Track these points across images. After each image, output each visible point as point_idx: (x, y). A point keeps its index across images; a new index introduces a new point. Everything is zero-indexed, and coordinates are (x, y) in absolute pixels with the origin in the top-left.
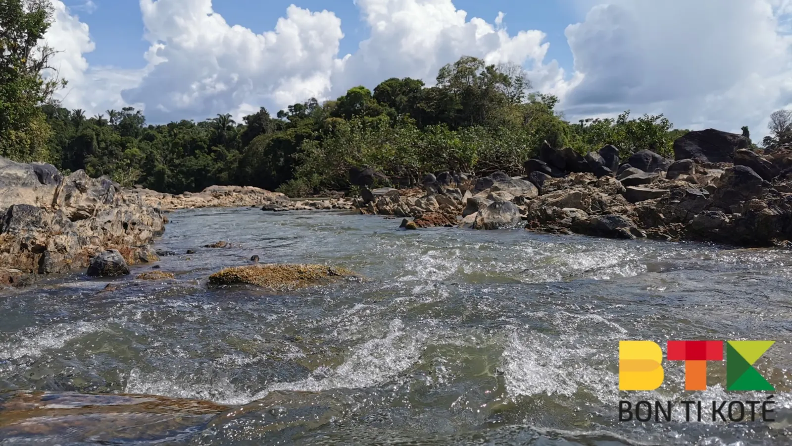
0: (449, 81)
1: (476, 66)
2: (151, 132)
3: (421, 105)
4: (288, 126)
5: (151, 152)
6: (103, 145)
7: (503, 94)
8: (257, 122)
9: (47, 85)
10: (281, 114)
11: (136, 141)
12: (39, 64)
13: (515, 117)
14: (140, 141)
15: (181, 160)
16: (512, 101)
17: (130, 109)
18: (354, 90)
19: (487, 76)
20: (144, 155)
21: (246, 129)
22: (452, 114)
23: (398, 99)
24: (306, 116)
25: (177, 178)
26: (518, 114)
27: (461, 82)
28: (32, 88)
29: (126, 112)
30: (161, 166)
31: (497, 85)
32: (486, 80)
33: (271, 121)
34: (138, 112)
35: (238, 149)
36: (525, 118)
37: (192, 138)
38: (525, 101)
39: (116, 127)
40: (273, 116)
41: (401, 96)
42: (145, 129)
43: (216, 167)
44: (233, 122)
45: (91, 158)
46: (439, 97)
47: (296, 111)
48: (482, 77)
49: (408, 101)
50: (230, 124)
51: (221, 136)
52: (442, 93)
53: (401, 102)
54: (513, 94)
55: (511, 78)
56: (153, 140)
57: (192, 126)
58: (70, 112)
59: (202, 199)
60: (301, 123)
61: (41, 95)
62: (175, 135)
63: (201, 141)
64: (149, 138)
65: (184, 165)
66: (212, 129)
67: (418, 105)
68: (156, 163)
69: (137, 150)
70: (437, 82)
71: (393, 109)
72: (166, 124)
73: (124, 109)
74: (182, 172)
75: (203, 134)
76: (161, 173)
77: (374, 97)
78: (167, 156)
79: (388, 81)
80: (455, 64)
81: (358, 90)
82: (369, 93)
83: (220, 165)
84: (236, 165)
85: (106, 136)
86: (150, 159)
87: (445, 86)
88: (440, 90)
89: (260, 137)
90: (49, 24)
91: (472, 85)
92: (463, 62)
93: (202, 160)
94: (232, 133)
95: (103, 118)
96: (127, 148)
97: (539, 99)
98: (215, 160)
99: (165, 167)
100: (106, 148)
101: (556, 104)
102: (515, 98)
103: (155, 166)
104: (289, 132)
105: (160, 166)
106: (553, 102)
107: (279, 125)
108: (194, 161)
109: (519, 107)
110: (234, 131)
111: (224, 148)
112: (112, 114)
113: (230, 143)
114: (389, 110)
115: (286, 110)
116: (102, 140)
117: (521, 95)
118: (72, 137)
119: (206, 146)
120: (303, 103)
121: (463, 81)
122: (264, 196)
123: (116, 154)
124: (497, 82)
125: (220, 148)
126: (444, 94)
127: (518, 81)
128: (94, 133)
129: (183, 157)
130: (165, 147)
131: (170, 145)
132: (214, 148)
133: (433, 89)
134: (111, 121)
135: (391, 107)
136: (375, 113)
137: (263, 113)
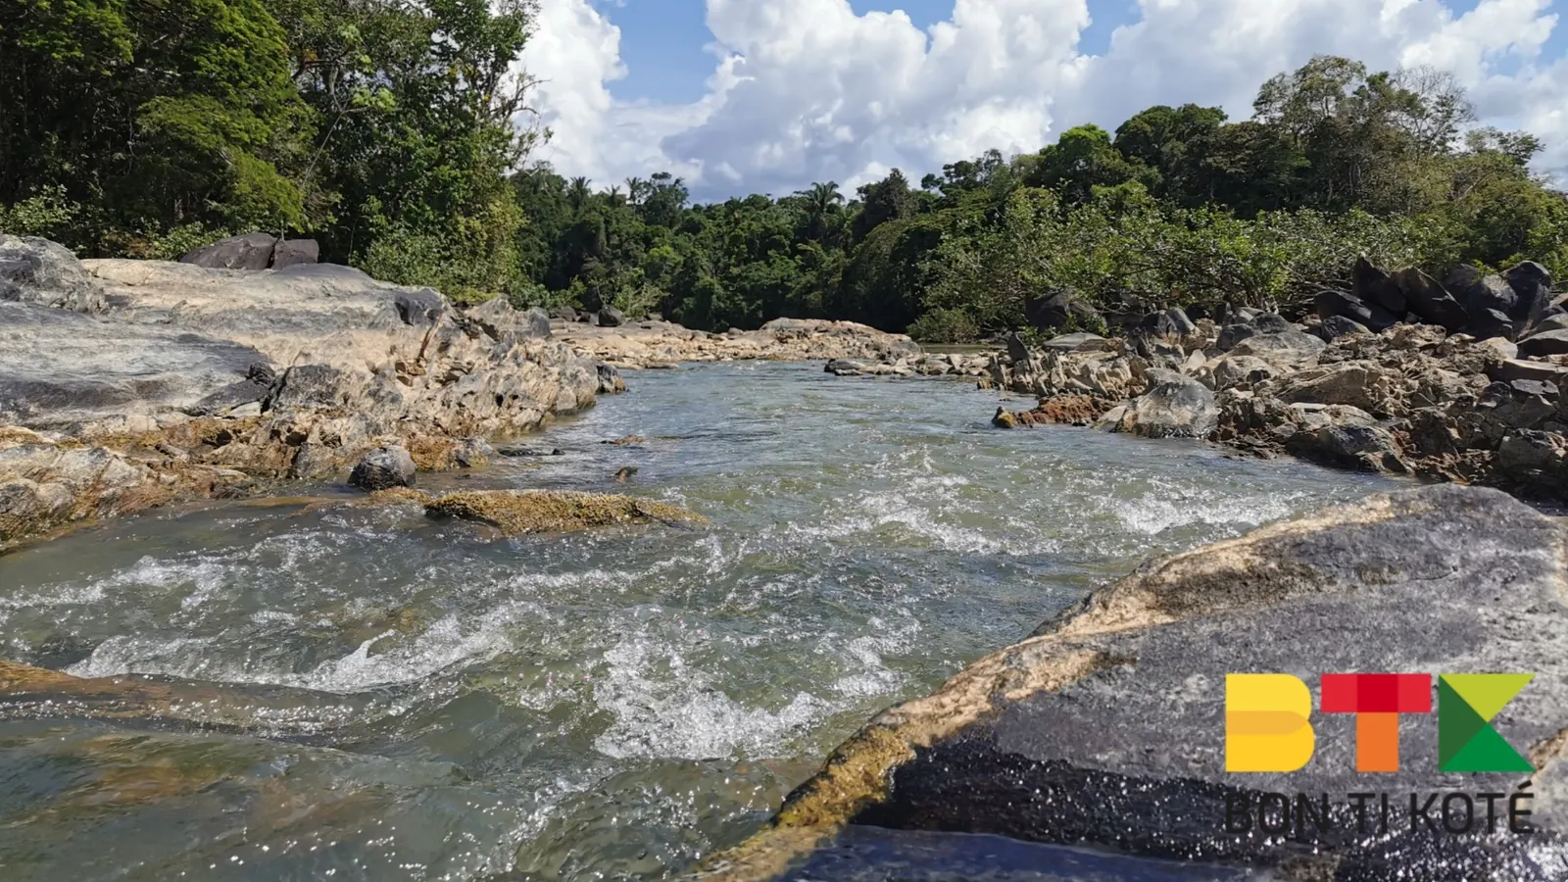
0: (1282, 109)
1: (1345, 76)
2: (697, 217)
3: (1216, 160)
4: (941, 204)
5: (693, 253)
6: (615, 240)
7: (1408, 133)
8: (884, 198)
9: (521, 138)
10: (928, 181)
11: (669, 233)
12: (510, 102)
13: (1432, 183)
14: (677, 234)
15: (743, 267)
16: (1427, 148)
17: (665, 176)
18: (1075, 133)
19: (1369, 97)
20: (681, 259)
21: (861, 210)
22: (1284, 177)
23: (1166, 149)
24: (977, 185)
25: (733, 301)
26: (1440, 176)
27: (1310, 111)
28: (496, 144)
29: (658, 181)
30: (708, 278)
31: (1393, 114)
32: (1367, 104)
33: (909, 195)
34: (677, 181)
35: (845, 248)
36: (1457, 186)
37: (764, 227)
38: (1459, 146)
39: (639, 209)
40: (914, 184)
41: (1174, 143)
42: (687, 212)
43: (803, 280)
44: (839, 196)
45: (594, 264)
46: (1261, 142)
47: (958, 175)
48: (1358, 97)
49: (1190, 151)
50: (835, 201)
51: (816, 223)
52: (1266, 134)
53: (1174, 155)
54: (1429, 133)
55: (1424, 100)
56: (699, 230)
57: (768, 205)
58: (566, 182)
59: (754, 344)
60: (966, 198)
61: (509, 155)
62: (737, 222)
63: (779, 233)
64: (693, 227)
65: (747, 278)
66: (801, 211)
67: (1210, 160)
68: (700, 274)
69: (670, 249)
70: (1254, 111)
71: (1155, 169)
72: (723, 202)
73: (655, 176)
74: (742, 290)
75: (785, 221)
76: (707, 291)
77: (1116, 146)
78: (719, 260)
79: (1149, 112)
80: (1298, 74)
81: (1083, 133)
82: (1105, 138)
83: (810, 277)
84: (837, 278)
85: (621, 225)
86: (690, 266)
87: (1272, 120)
88: (1261, 127)
89: (888, 225)
90: (528, 35)
91: (1334, 115)
92: (1316, 69)
93: (780, 269)
94: (835, 217)
95: (618, 193)
96: (654, 245)
97: (1491, 144)
98: (802, 269)
99: (714, 281)
100: (619, 246)
101: (1534, 153)
102: (1434, 142)
103: (698, 279)
104: (940, 217)
105: (706, 279)
106: (1527, 150)
107: (926, 203)
108: (765, 269)
109: (1443, 161)
110: (840, 214)
111: (819, 247)
112: (634, 185)
113: (830, 237)
114: (1145, 170)
115: (939, 174)
116: (614, 232)
117: (1449, 135)
118: (567, 226)
119: (787, 242)
120: (972, 161)
121: (1316, 107)
122: (868, 340)
123: (636, 257)
124: (1393, 109)
125: (813, 246)
126: (1267, 135)
127: (1443, 105)
128: (602, 219)
129: (746, 261)
130: (718, 244)
131: (727, 241)
132: (801, 246)
133: (1244, 127)
134: (633, 197)
135: (1149, 165)
136: (1116, 178)
137: (896, 181)
